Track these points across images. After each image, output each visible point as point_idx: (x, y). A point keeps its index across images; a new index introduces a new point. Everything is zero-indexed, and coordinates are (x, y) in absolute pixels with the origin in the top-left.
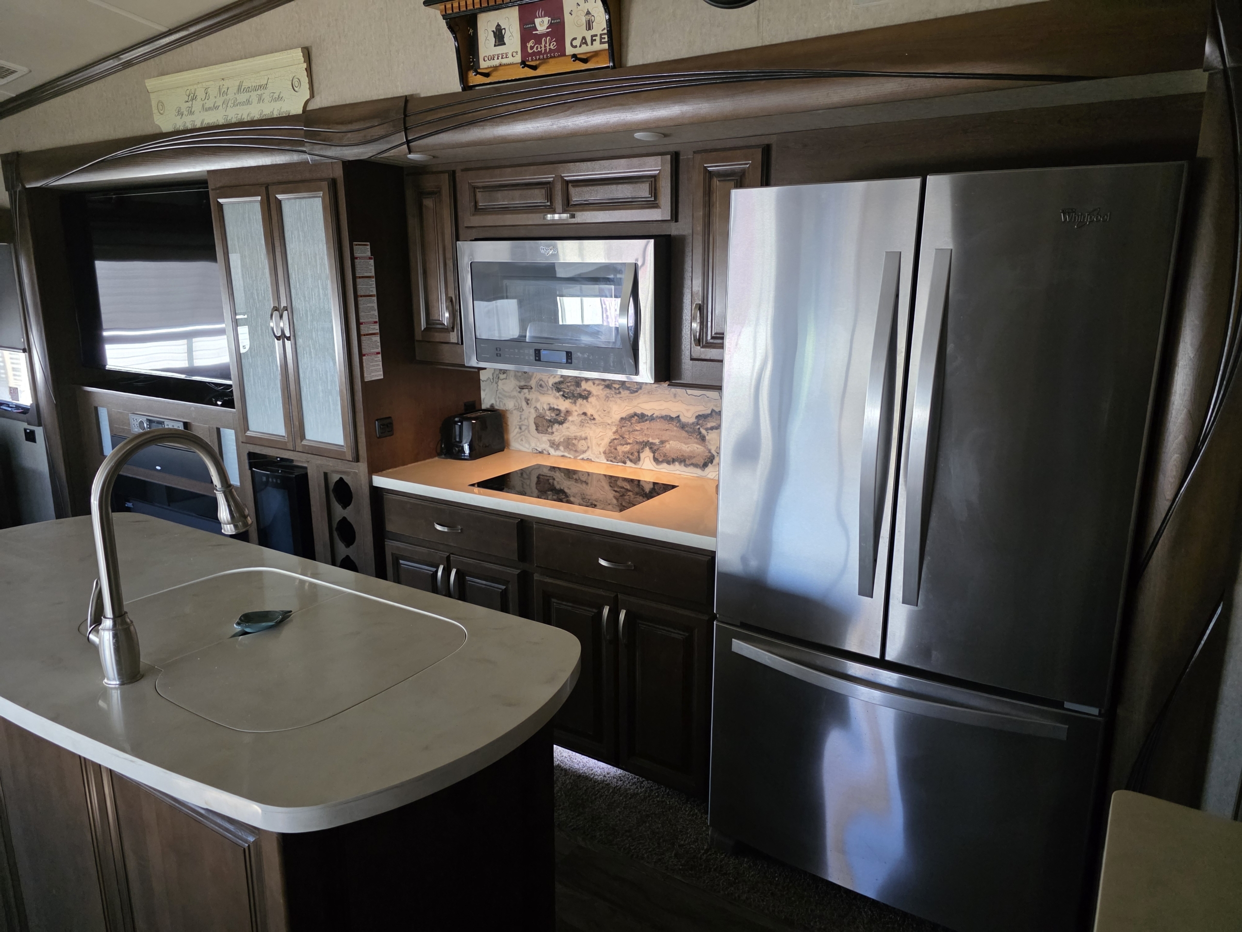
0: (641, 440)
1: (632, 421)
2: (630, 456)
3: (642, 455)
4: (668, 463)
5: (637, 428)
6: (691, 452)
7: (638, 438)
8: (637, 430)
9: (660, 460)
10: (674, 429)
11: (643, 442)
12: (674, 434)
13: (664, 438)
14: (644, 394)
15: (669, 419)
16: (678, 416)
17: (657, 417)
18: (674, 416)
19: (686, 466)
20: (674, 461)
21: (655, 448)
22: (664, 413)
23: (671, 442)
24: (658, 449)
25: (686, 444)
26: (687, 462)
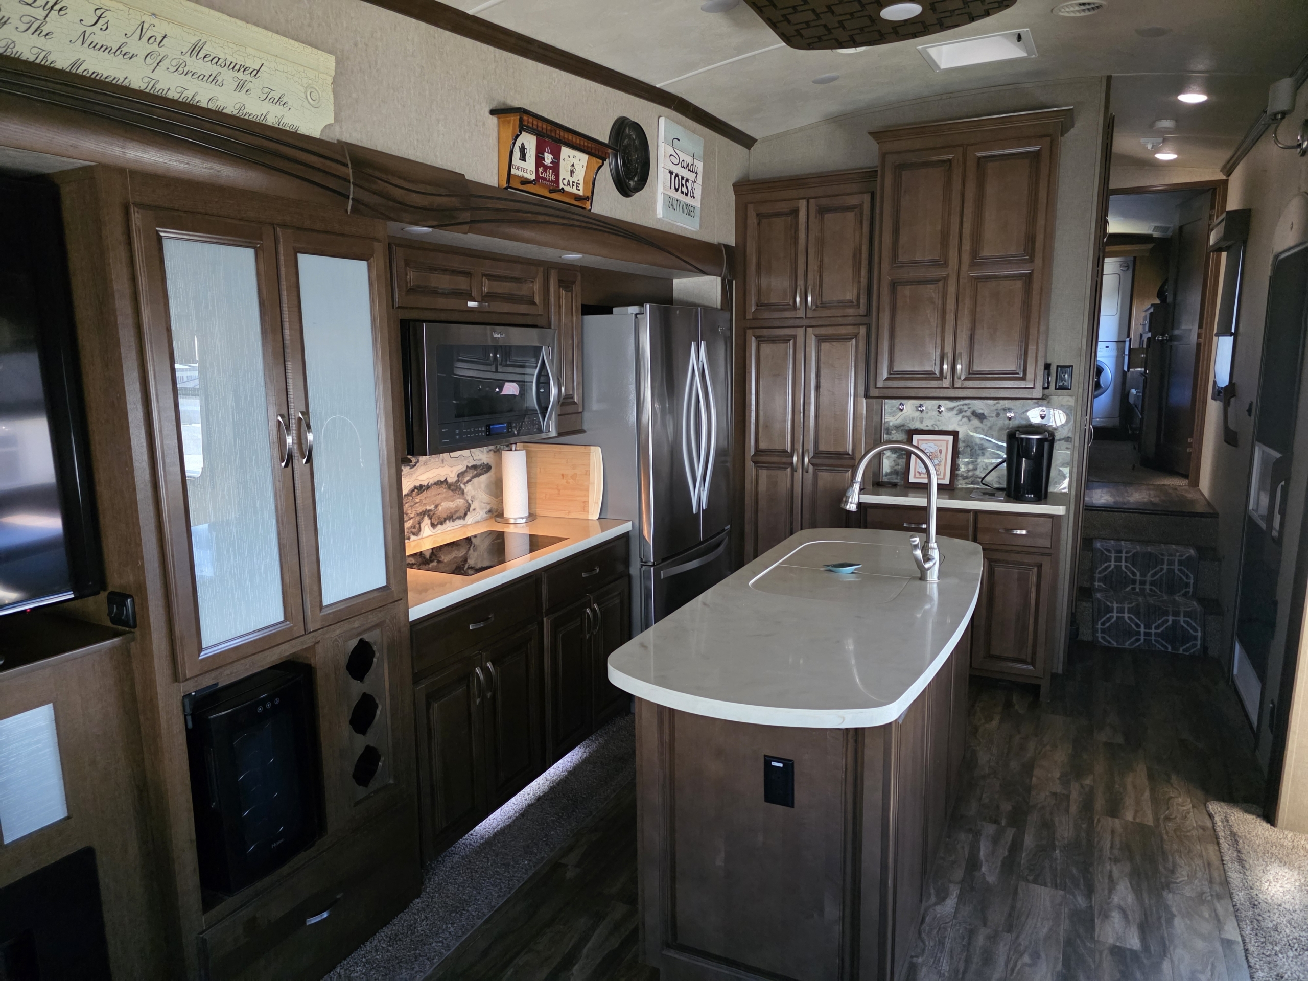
0: (421, 511)
1: (413, 495)
2: (413, 530)
3: (422, 525)
4: (442, 524)
5: (418, 501)
6: (456, 507)
7: (418, 510)
8: (417, 503)
9: (436, 523)
10: (443, 490)
11: (423, 511)
12: (444, 495)
13: (437, 502)
14: (421, 466)
15: (439, 483)
16: (446, 479)
17: (432, 485)
18: (443, 479)
19: (453, 521)
20: (445, 520)
21: (432, 513)
22: (436, 480)
23: (442, 504)
24: (434, 514)
25: (452, 501)
26: (454, 517)
